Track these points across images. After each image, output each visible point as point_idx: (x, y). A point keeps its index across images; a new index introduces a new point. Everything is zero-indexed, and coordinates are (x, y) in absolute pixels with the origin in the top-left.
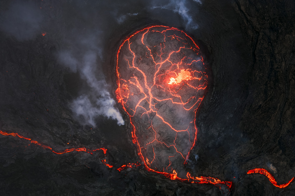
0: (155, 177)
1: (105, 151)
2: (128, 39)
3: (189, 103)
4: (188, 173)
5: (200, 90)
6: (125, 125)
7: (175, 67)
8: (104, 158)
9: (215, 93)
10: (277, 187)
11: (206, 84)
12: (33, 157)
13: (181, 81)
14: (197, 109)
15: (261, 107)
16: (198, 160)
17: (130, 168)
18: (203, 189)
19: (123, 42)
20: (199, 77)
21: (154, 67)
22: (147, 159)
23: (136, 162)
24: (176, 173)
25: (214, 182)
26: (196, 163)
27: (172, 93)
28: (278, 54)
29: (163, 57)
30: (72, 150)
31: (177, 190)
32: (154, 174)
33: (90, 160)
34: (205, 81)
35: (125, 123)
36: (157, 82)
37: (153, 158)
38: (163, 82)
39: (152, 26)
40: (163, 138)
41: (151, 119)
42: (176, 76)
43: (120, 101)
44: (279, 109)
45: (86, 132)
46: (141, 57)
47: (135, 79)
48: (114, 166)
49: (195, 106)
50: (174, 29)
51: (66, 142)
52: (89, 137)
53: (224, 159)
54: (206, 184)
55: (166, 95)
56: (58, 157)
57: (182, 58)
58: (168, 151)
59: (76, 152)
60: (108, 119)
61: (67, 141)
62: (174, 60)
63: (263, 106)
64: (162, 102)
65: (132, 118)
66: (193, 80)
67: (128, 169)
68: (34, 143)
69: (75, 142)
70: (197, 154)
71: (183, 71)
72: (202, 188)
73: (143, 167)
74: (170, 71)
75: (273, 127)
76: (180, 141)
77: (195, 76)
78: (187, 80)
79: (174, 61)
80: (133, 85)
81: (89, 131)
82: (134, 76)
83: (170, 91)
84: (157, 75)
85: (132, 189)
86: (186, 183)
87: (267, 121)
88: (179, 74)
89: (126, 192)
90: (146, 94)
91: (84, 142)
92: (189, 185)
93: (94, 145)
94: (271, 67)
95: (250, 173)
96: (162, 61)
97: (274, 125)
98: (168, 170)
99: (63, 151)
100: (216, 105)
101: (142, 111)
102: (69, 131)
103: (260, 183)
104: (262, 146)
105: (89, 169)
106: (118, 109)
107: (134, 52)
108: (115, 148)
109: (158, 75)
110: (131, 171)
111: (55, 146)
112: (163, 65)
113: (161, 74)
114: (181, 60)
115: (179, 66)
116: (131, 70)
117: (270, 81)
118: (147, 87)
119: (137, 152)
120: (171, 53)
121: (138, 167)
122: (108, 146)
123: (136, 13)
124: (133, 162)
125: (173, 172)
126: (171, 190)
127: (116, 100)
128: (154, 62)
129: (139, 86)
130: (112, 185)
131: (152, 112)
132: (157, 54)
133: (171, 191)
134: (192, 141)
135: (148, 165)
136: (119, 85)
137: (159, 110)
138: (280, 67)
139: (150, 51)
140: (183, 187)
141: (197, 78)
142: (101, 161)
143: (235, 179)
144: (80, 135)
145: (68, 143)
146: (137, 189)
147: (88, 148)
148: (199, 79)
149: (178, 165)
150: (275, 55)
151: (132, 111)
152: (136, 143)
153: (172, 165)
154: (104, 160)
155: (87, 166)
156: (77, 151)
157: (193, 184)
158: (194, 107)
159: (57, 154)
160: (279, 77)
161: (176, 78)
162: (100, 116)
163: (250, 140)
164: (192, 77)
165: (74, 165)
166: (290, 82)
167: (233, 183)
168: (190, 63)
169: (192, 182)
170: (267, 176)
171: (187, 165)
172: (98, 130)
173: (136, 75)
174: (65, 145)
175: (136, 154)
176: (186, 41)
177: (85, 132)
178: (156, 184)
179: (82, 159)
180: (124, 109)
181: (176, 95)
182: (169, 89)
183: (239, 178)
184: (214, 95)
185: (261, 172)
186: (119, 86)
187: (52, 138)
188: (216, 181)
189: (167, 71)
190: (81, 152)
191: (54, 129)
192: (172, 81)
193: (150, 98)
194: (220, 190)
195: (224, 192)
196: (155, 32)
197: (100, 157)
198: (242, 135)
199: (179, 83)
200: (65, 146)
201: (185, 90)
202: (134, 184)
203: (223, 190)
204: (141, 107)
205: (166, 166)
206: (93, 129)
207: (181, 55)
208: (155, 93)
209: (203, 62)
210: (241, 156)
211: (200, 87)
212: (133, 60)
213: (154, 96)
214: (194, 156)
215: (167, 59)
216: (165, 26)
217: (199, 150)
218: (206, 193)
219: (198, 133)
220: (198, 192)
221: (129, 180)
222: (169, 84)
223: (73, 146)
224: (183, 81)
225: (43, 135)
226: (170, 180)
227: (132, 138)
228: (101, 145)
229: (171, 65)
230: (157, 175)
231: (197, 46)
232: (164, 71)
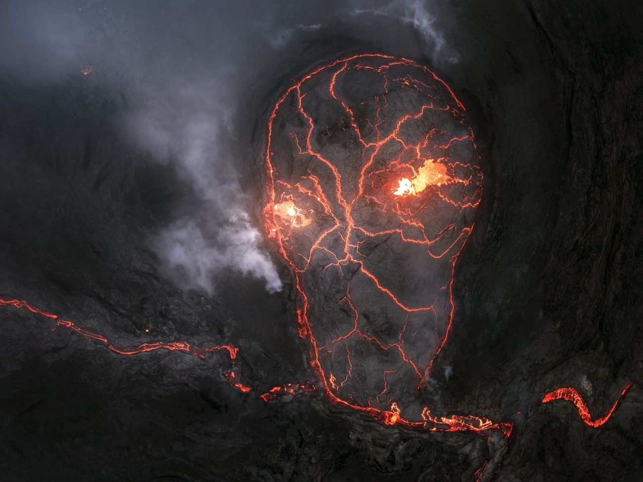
0: (349, 418)
1: (233, 353)
2: (296, 84)
3: (441, 240)
4: (425, 409)
5: (465, 208)
6: (282, 293)
7: (412, 152)
8: (232, 368)
9: (498, 215)
10: (591, 426)
11: (480, 195)
12: (63, 359)
13: (425, 186)
14: (458, 254)
15: (578, 246)
16: (450, 378)
17: (290, 395)
18: (455, 444)
19: (284, 92)
20: (465, 177)
21: (362, 152)
22: (331, 375)
23: (306, 382)
24: (397, 409)
25: (479, 428)
26: (445, 386)
27: (402, 216)
28: (606, 125)
29: (382, 129)
30: (156, 347)
31: (397, 448)
32: (347, 411)
33: (199, 371)
34: (478, 187)
35: (283, 287)
36: (368, 190)
37: (346, 373)
38: (383, 189)
39: (355, 55)
40: (374, 327)
41: (346, 279)
42: (413, 174)
43: (274, 233)
44: (606, 248)
45: (190, 306)
46: (329, 129)
47: (313, 183)
48: (254, 389)
49: (453, 247)
50: (407, 63)
51: (141, 327)
52: (198, 318)
53: (503, 372)
54: (461, 432)
55: (388, 222)
56: (123, 361)
57: (427, 133)
58: (385, 358)
59: (165, 351)
60: (244, 276)
61: (145, 325)
62: (409, 135)
63: (580, 245)
64: (376, 237)
65: (300, 274)
66: (452, 184)
67: (286, 397)
68: (65, 326)
69: (165, 328)
70: (450, 364)
71: (429, 162)
72: (451, 441)
73: (322, 394)
74: (400, 164)
75: (594, 292)
76: (415, 334)
77: (456, 176)
78: (439, 184)
79: (409, 138)
80: (308, 196)
81: (196, 304)
82: (309, 175)
83: (399, 212)
84: (368, 172)
85: (294, 444)
86: (418, 431)
87: (586, 278)
88: (420, 169)
89: (280, 447)
90: (337, 218)
91: (184, 330)
92: (425, 436)
93: (209, 338)
94: (596, 154)
95: (548, 401)
96: (381, 140)
97: (595, 286)
98: (381, 402)
99: (135, 348)
100: (498, 246)
101: (327, 259)
102: (149, 301)
103: (563, 421)
104: (574, 336)
105: (196, 391)
106: (268, 254)
107: (311, 116)
108: (257, 346)
109: (370, 172)
110: (292, 402)
111: (116, 336)
112: (383, 148)
113: (378, 170)
114: (425, 136)
115: (420, 151)
116: (302, 160)
117: (594, 187)
118: (342, 201)
119: (309, 360)
120: (401, 120)
121: (309, 394)
122: (242, 342)
123: (316, 24)
124: (298, 383)
125: (392, 407)
126: (384, 447)
127: (264, 232)
128: (360, 140)
129: (322, 199)
130: (248, 431)
131: (352, 262)
132: (367, 121)
133: (384, 450)
134: (441, 334)
135: (334, 391)
136: (271, 195)
137: (369, 257)
138: (609, 154)
139: (350, 115)
140: (411, 440)
141: (461, 181)
142: (224, 375)
143: (519, 416)
144: (175, 313)
145: (147, 331)
146: (304, 444)
147: (194, 344)
148: (466, 182)
149: (405, 391)
150: (602, 125)
151: (301, 259)
152: (308, 336)
153: (391, 391)
154: (230, 373)
155: (190, 385)
156: (167, 349)
157: (434, 433)
158: (451, 250)
159: (119, 353)
160: (608, 176)
161: (413, 179)
162: (224, 268)
163: (555, 325)
164: (449, 177)
165: (161, 382)
166: (623, 187)
167: (514, 427)
168: (446, 144)
169: (432, 428)
170: (577, 402)
171: (425, 389)
172: (219, 302)
173: (315, 172)
174: (140, 335)
175: (305, 364)
176: (436, 92)
177: (187, 305)
178: (349, 434)
179: (179, 367)
180: (282, 254)
181: (411, 222)
182: (395, 207)
183: (528, 414)
184: (494, 220)
185: (567, 396)
186: (273, 198)
187: (108, 317)
188: (484, 424)
189: (392, 163)
190: (176, 352)
191: (112, 294)
192: (404, 187)
193: (347, 228)
194: (489, 444)
195: (496, 446)
196: (363, 69)
197: (220, 365)
198: (541, 314)
199: (419, 192)
200: (139, 337)
201: (432, 209)
202: (299, 431)
203: (493, 444)
204: (323, 249)
205: (377, 392)
206: (206, 299)
207: (425, 126)
208: (361, 217)
209: (474, 140)
210: (536, 363)
211: (466, 203)
212: (309, 136)
213: (357, 223)
214: (444, 370)
215: (393, 135)
216: (385, 56)
217: (455, 354)
218: (459, 453)
219: (456, 315)
220: (443, 450)
221: (286, 422)
222: (396, 193)
223: (160, 337)
224: (429, 187)
225: (85, 310)
226: (383, 425)
227: (299, 324)
228: (225, 338)
229: (403, 148)
230: (353, 413)
231: (459, 104)
232: (385, 162)
